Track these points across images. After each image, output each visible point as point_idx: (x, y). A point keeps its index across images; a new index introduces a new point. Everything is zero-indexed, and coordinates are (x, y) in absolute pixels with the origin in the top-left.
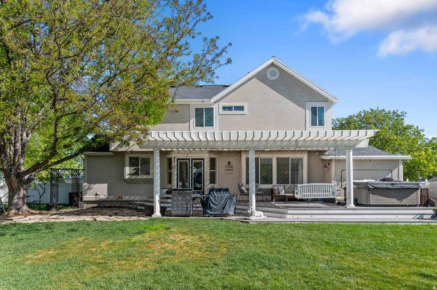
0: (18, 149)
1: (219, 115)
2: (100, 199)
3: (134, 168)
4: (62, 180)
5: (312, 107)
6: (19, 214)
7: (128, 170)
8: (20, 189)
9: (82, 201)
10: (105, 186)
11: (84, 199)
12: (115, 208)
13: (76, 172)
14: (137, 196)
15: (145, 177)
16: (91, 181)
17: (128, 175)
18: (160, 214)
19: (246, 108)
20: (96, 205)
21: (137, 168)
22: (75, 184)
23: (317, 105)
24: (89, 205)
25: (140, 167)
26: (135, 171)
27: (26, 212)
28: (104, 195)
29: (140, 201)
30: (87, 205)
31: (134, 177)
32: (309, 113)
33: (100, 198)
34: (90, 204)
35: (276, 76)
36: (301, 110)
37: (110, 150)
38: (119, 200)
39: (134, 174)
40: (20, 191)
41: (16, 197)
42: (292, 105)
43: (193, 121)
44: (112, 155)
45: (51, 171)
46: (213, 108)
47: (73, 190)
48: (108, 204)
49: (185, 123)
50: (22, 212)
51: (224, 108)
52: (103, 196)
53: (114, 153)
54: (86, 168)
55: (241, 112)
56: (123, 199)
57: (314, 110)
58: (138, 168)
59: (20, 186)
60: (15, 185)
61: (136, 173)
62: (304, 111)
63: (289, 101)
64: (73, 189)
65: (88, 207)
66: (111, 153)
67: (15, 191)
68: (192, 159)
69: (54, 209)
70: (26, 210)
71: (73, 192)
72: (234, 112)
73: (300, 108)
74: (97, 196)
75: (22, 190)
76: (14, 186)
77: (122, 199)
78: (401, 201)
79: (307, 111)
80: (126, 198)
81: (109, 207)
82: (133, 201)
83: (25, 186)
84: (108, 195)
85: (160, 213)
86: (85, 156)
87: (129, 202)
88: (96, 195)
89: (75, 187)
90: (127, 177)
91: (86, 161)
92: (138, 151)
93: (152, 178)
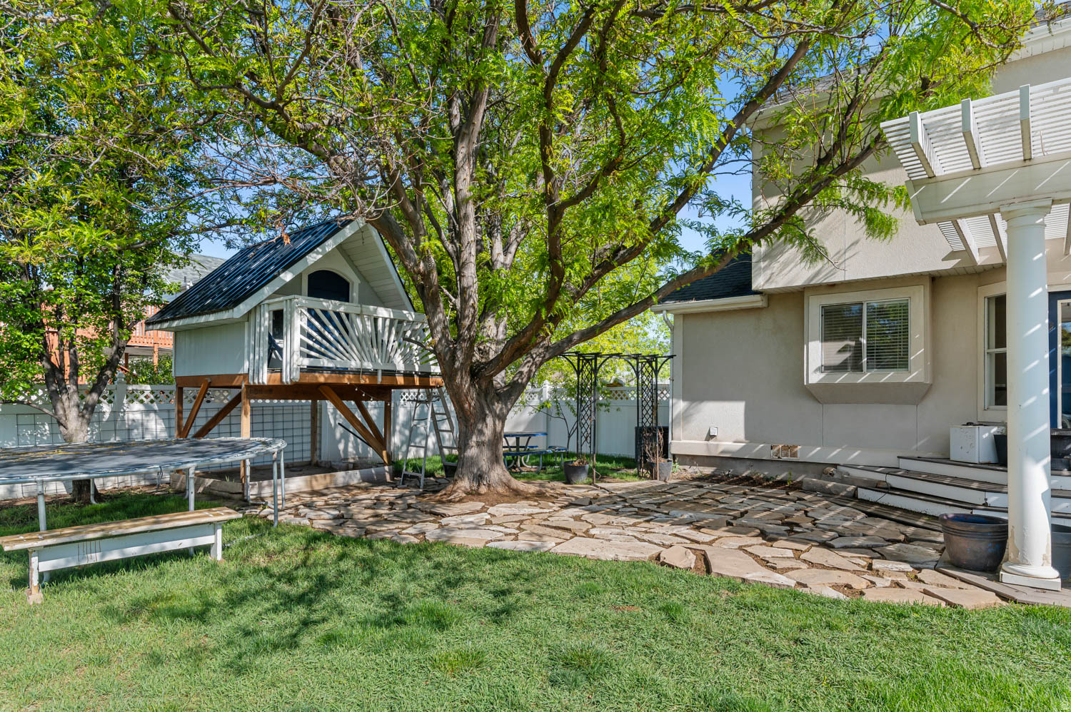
0: (469, 287)
2: (722, 452)
3: (841, 344)
4: (622, 392)
6: (480, 494)
7: (817, 354)
8: (486, 415)
9: (666, 457)
10: (737, 409)
11: (673, 450)
12: (771, 487)
13: (647, 365)
14: (855, 447)
15: (888, 376)
16: (695, 394)
17: (819, 369)
18: (1056, 573)
20: (708, 471)
21: (853, 343)
22: (644, 403)
24: (687, 467)
25: (864, 341)
26: (847, 355)
27: (500, 490)
28: (735, 439)
29: (868, 468)
30: (682, 467)
31: (842, 378)
33: (720, 449)
34: (691, 465)
37: (754, 287)
38: (784, 458)
39: (841, 367)
40: (484, 420)
41: (474, 438)
44: (760, 304)
45: (579, 360)
47: (640, 421)
48: (748, 469)
50: (489, 486)
52: (730, 443)
53: (765, 299)
54: (679, 353)
56: (800, 458)
58: (859, 345)
59: (485, 406)
60: (471, 403)
64: (640, 417)
65: (684, 474)
66: (758, 297)
67: (472, 421)
69: (584, 478)
70: (500, 479)
71: (640, 425)
74: (711, 442)
75: (489, 420)
76: (467, 406)
77: (794, 455)
80: (813, 453)
81: (749, 481)
82: (835, 466)
83: (498, 407)
84: (746, 438)
85: (1054, 565)
86: (676, 316)
87: (823, 469)
88: (710, 437)
89: (644, 412)
90: (814, 378)
91: (679, 332)
92: (857, 282)
93: (922, 380)
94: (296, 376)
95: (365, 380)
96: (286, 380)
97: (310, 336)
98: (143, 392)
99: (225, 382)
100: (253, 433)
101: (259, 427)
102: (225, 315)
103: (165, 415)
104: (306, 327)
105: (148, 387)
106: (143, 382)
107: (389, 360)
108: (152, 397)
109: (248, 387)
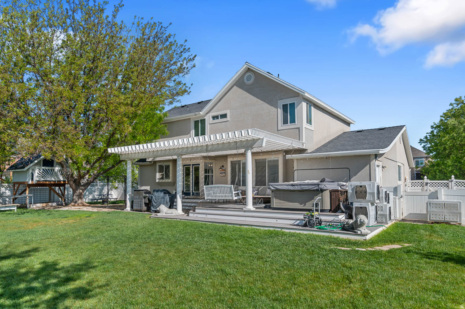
1: (209, 124)
3: (161, 174)
5: (283, 105)
7: (158, 175)
8: (78, 189)
10: (149, 187)
15: (167, 180)
17: (158, 179)
18: (130, 209)
19: (228, 116)
23: (288, 101)
26: (161, 176)
31: (161, 181)
32: (280, 111)
35: (251, 80)
36: (273, 109)
42: (266, 106)
43: (193, 132)
46: (205, 119)
49: (187, 135)
51: (214, 118)
53: (152, 162)
55: (224, 120)
57: (285, 107)
58: (163, 174)
61: (162, 178)
62: (276, 110)
63: (263, 102)
66: (149, 163)
68: (193, 165)
72: (220, 120)
73: (273, 107)
78: (305, 205)
79: (279, 109)
86: (139, 165)
90: (157, 181)
91: (140, 169)
92: (160, 161)
93: (171, 181)
94: (36, 182)
95: (52, 183)
96: (34, 183)
97: (39, 174)
98: (5, 185)
99: (23, 183)
100: (29, 194)
101: (30, 192)
102: (22, 170)
103: (11, 191)
104: (39, 172)
105: (7, 184)
106: (6, 183)
107: (58, 178)
108: (8, 187)
109: (28, 184)
